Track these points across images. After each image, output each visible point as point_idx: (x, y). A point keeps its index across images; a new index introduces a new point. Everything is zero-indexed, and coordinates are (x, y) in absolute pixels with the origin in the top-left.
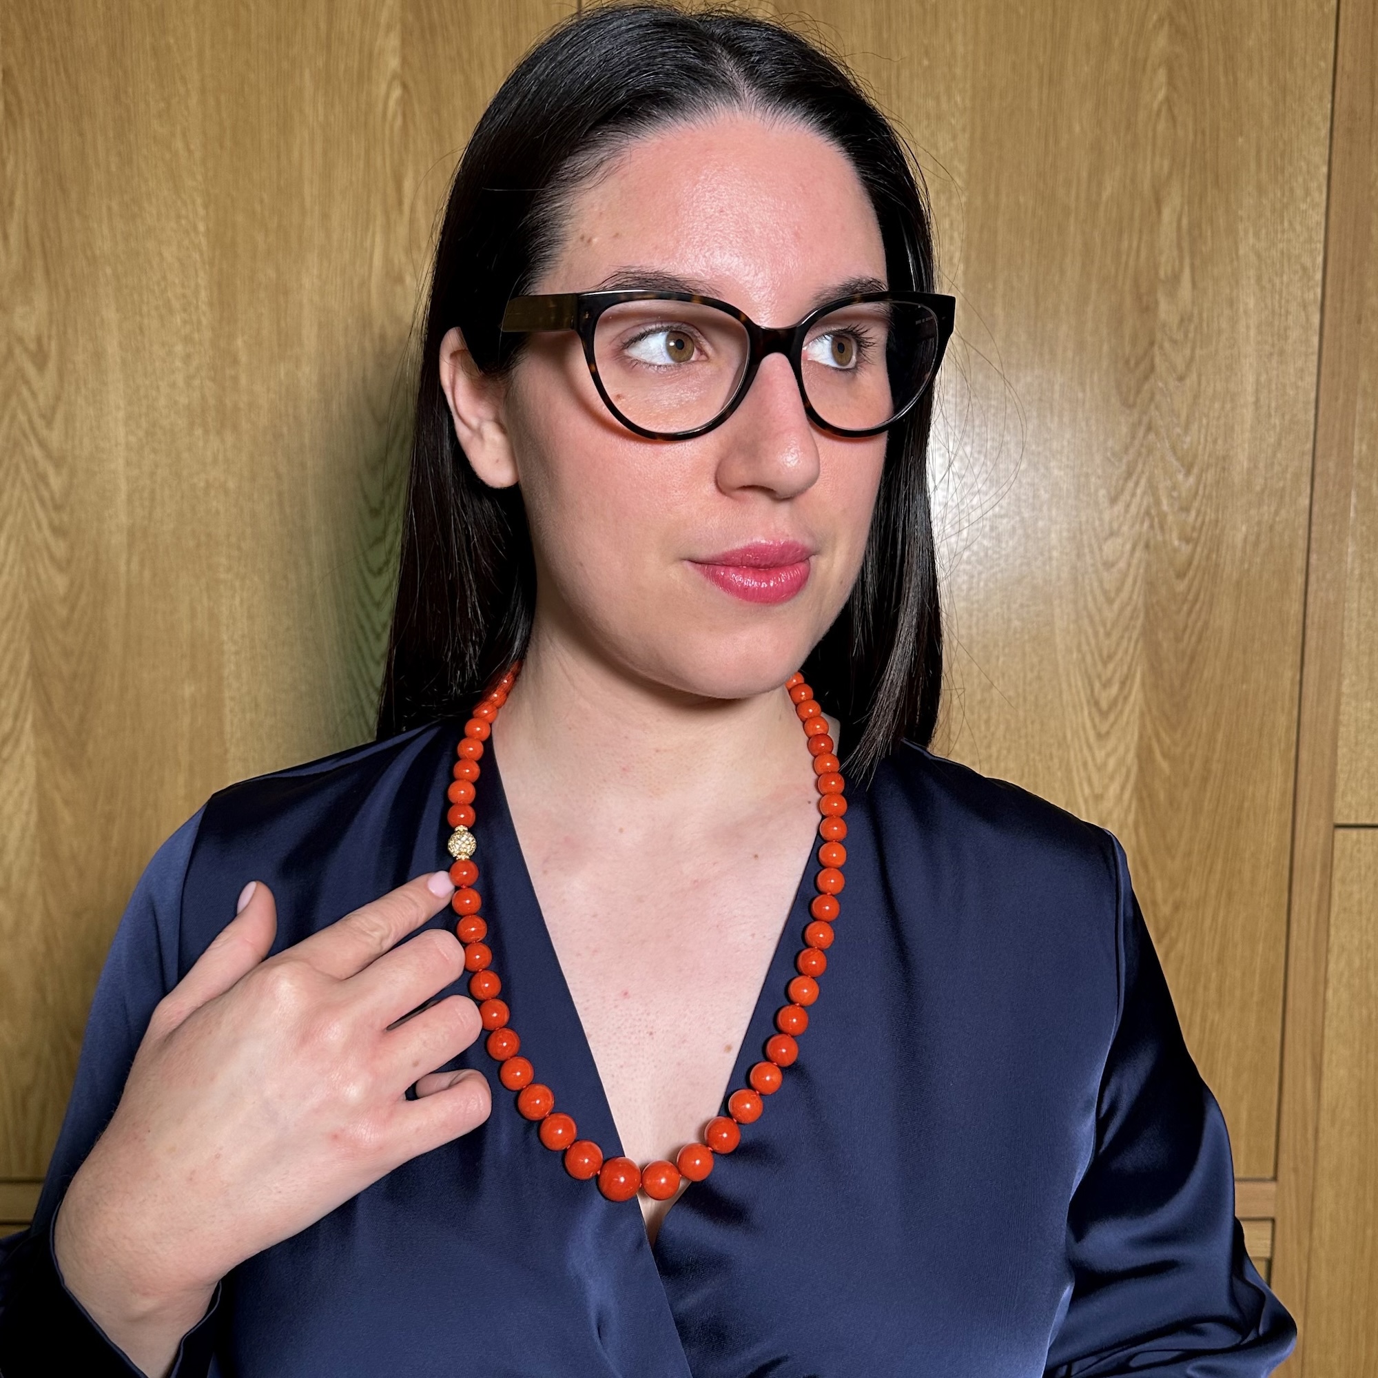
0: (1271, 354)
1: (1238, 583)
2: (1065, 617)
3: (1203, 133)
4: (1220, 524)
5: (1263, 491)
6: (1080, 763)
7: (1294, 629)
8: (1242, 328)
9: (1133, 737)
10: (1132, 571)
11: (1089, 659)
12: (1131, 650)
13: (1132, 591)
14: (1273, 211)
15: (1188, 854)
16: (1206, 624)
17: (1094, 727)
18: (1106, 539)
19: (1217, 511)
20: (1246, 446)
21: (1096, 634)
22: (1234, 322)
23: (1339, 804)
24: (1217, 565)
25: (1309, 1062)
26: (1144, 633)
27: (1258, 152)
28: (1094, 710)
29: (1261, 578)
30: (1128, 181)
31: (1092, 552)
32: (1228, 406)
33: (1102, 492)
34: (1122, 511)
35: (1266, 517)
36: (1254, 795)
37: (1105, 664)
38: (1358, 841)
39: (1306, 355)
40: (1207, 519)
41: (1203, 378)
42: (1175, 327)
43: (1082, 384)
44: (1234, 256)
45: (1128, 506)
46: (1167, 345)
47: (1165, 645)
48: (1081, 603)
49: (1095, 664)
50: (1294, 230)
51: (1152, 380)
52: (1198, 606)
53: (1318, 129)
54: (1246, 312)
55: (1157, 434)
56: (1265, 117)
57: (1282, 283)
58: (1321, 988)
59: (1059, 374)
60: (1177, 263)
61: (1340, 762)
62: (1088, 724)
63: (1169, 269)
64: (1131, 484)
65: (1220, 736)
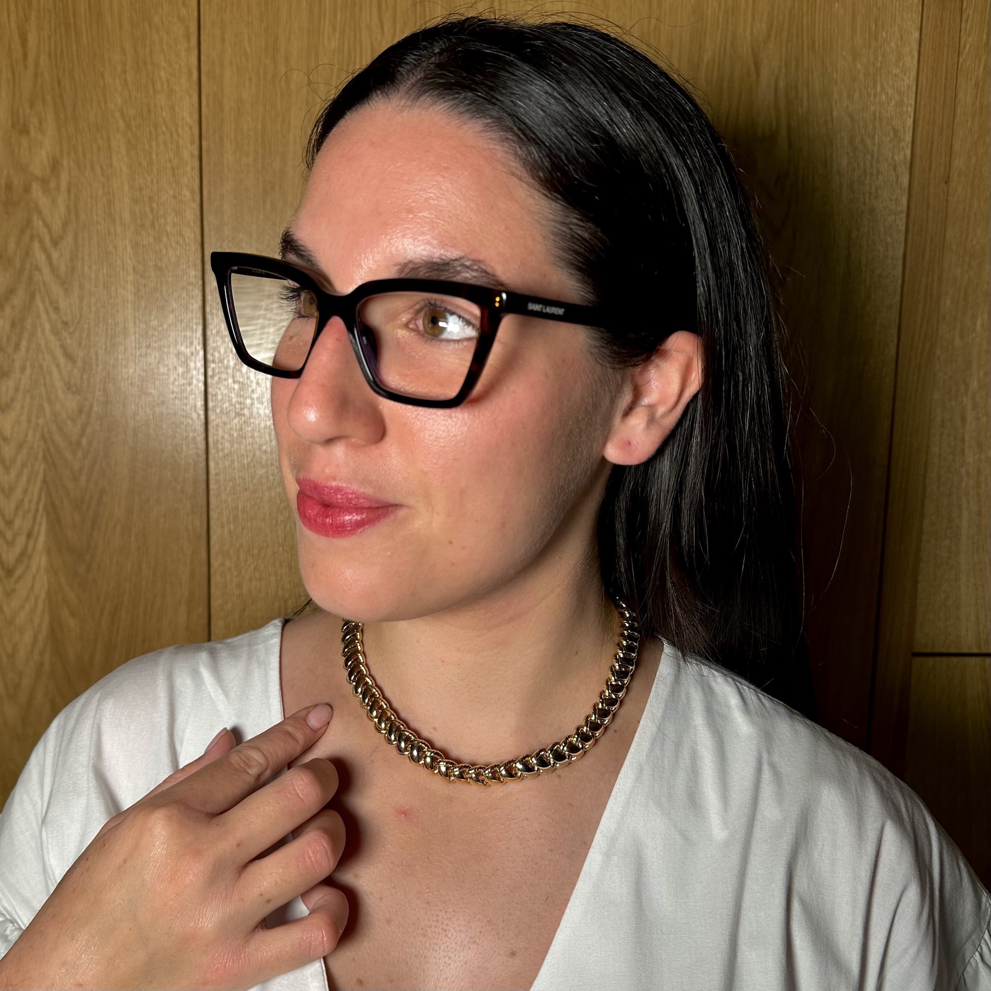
14: (867, 74)
27: (853, 19)
30: (728, 44)
39: (896, 213)
50: (887, 93)
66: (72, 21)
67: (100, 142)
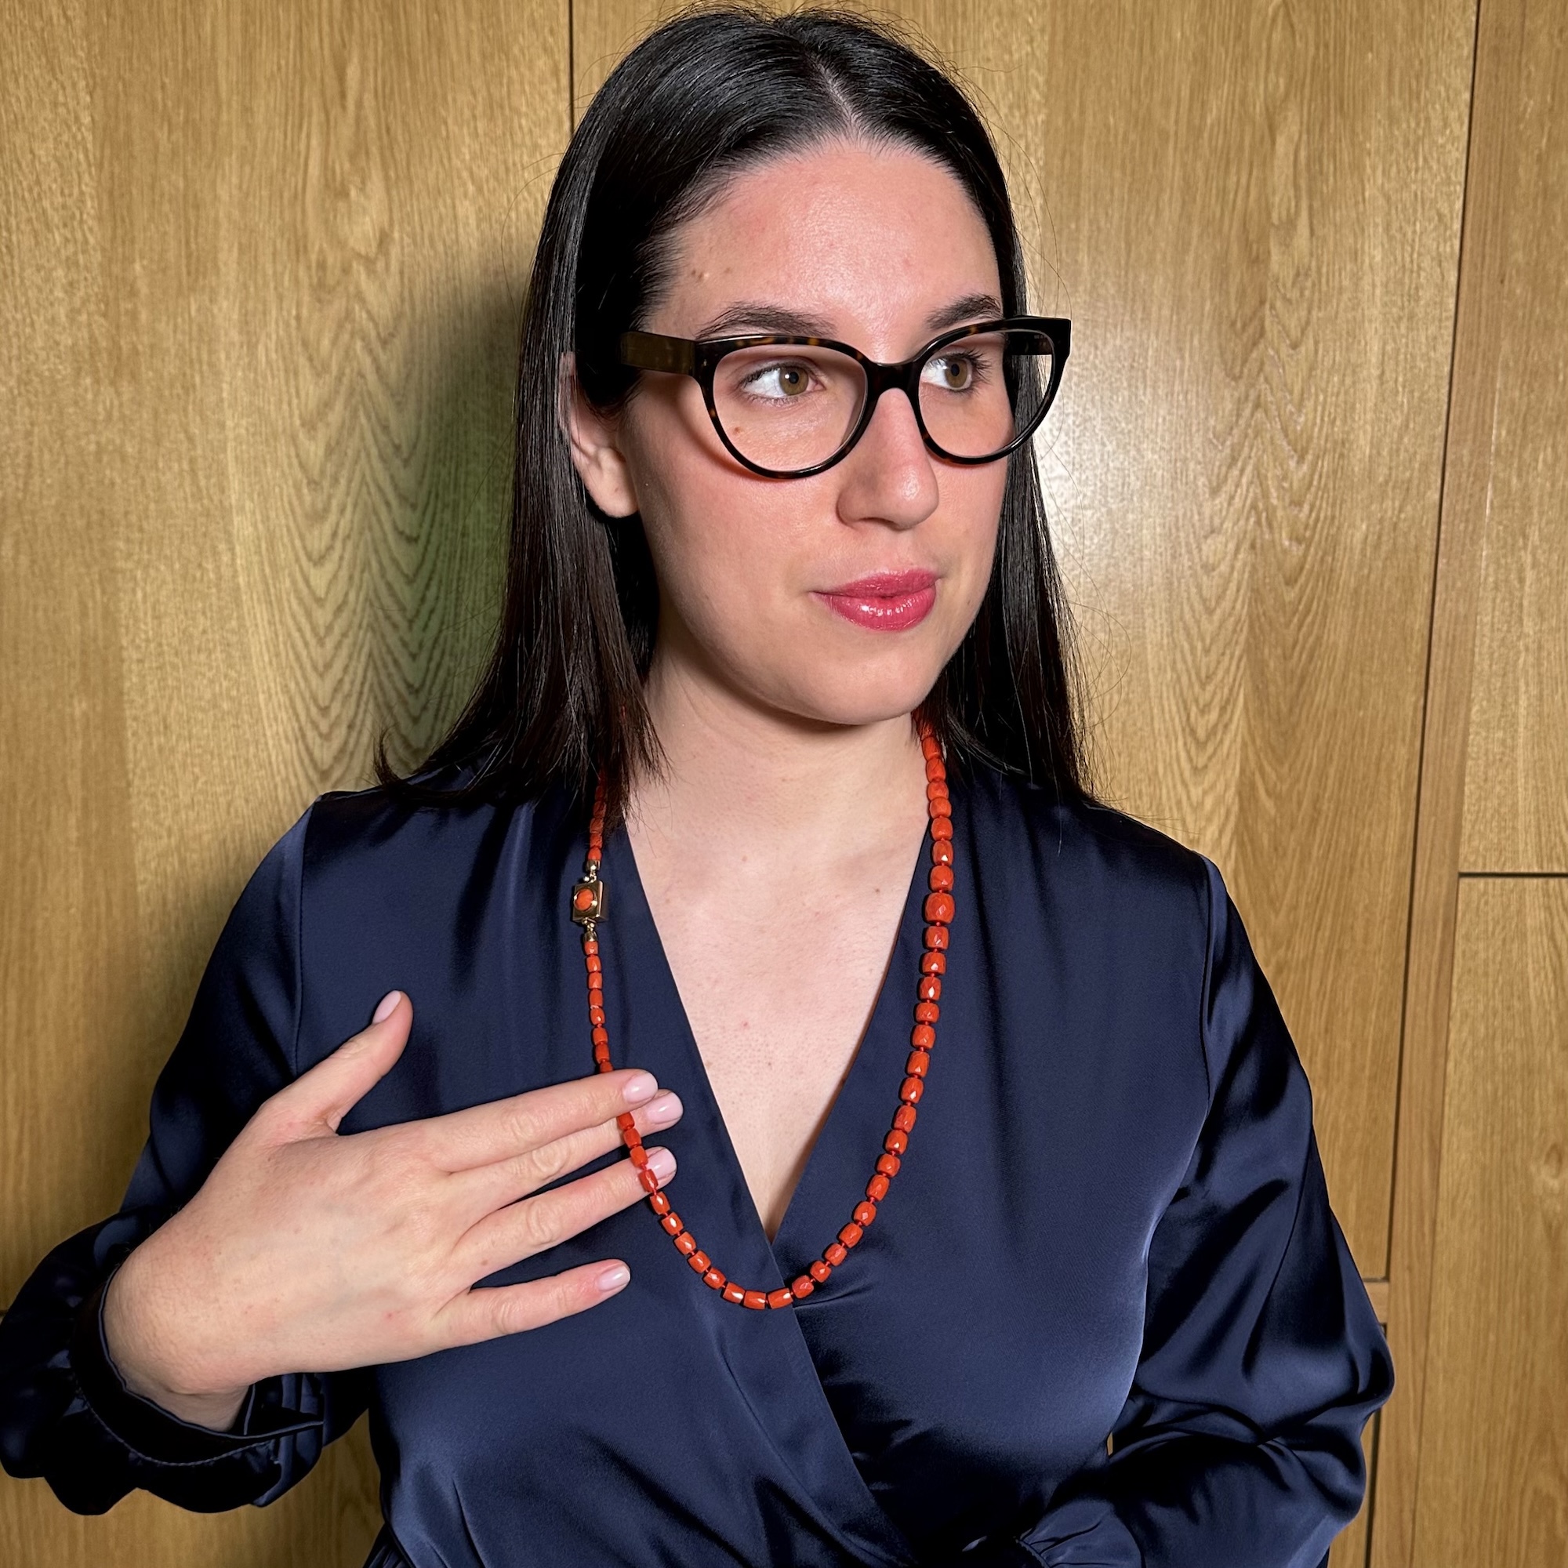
0: (1400, 318)
1: (1356, 591)
2: (1159, 630)
3: (1327, 46)
4: (1336, 523)
5: (1387, 482)
6: (1173, 801)
7: (1418, 647)
8: (1367, 288)
9: (1234, 773)
10: (1235, 574)
11: (1184, 679)
12: (1233, 668)
13: (1235, 601)
14: (1406, 144)
15: (1294, 908)
16: (1319, 638)
17: (1190, 760)
18: (1206, 537)
19: (1334, 505)
20: (1369, 428)
21: (1193, 649)
22: (1357, 279)
23: (1464, 850)
24: (1332, 570)
25: (1426, 1145)
26: (1248, 649)
27: (1390, 73)
28: (1189, 739)
29: (1382, 585)
30: (1237, 103)
31: (1190, 552)
32: (1348, 381)
33: (1202, 481)
34: (1225, 505)
35: (1389, 513)
36: (1369, 838)
37: (1203, 686)
38: (1485, 893)
39: (1440, 320)
40: (1322, 516)
41: (1321, 346)
42: (1289, 284)
43: (1180, 350)
44: (1360, 198)
45: (1232, 498)
46: (1279, 304)
47: (1272, 664)
48: (1176, 613)
49: (1191, 685)
50: (1430, 168)
51: (1261, 346)
52: (1309, 619)
53: (1460, 46)
54: (1371, 267)
55: (1266, 412)
56: (1399, 27)
57: (1414, 232)
58: (1441, 1061)
59: (1153, 336)
60: (1293, 204)
61: (1466, 800)
62: (1183, 755)
63: (1284, 214)
64: (1235, 472)
65: (1332, 771)
66: (405, 49)
67: (443, 210)
